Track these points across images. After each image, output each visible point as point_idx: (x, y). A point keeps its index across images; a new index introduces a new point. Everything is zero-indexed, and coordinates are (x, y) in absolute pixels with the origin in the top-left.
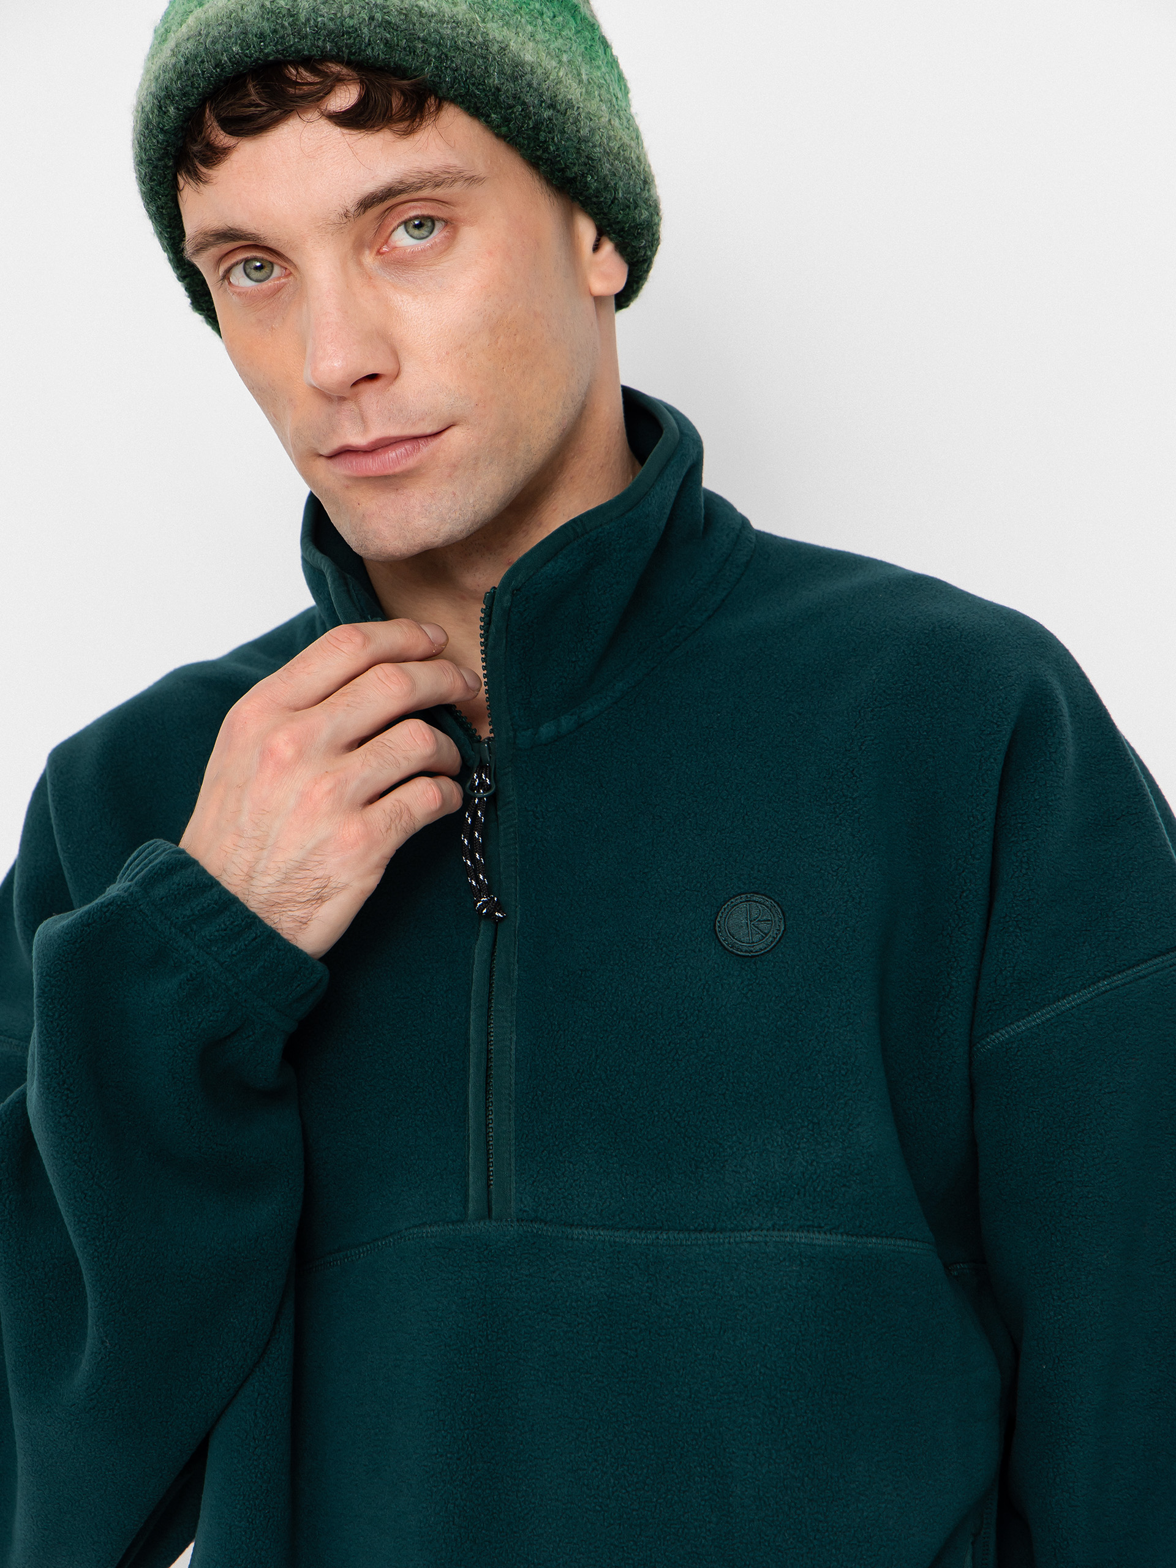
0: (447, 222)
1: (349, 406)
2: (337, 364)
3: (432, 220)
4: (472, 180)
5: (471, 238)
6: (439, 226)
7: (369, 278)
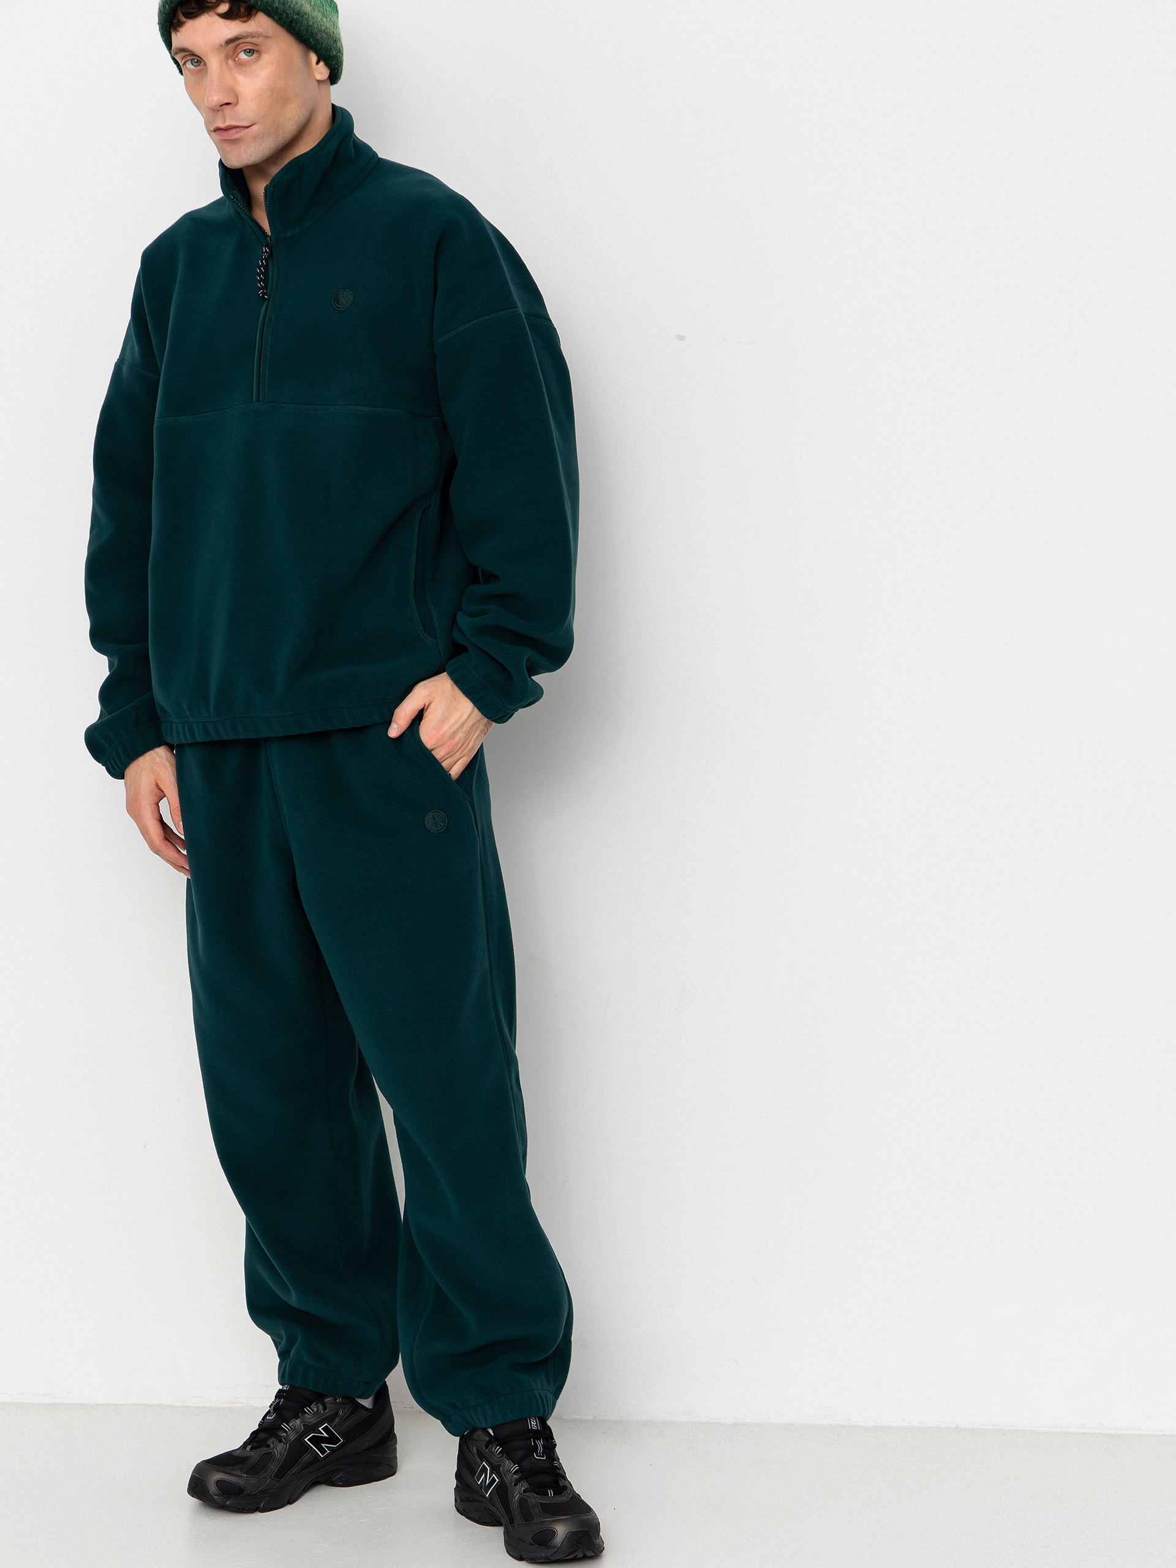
0: (258, 51)
1: (220, 113)
2: (215, 98)
3: (254, 51)
4: (267, 37)
5: (266, 58)
6: (255, 52)
7: (230, 69)
